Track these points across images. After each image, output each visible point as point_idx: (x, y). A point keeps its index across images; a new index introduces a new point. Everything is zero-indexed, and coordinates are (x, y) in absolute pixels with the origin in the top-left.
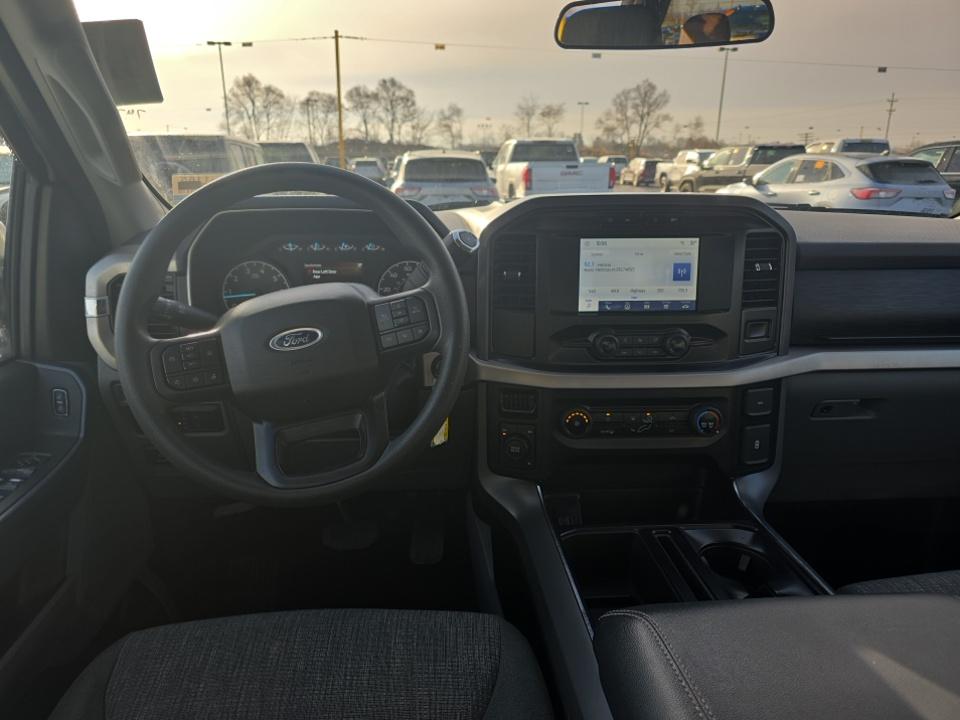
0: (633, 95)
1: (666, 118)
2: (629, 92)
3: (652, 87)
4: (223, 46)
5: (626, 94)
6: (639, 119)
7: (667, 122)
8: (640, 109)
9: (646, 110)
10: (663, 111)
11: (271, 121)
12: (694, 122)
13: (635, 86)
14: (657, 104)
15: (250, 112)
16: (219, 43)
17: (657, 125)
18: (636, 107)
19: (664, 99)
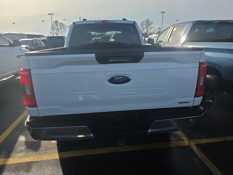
0: (145, 22)
1: (153, 27)
2: (144, 22)
3: (149, 20)
4: (51, 15)
5: (143, 22)
6: (146, 28)
7: (153, 28)
8: (146, 25)
9: (148, 26)
10: (152, 26)
11: (62, 31)
12: (159, 28)
13: (145, 20)
14: (150, 24)
15: (57, 29)
16: (51, 14)
17: (150, 29)
18: (145, 25)
19: (152, 23)
